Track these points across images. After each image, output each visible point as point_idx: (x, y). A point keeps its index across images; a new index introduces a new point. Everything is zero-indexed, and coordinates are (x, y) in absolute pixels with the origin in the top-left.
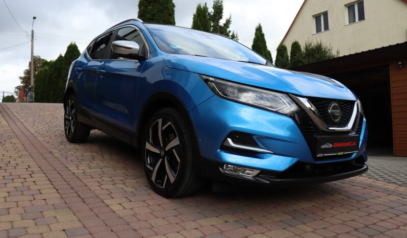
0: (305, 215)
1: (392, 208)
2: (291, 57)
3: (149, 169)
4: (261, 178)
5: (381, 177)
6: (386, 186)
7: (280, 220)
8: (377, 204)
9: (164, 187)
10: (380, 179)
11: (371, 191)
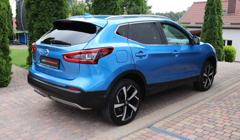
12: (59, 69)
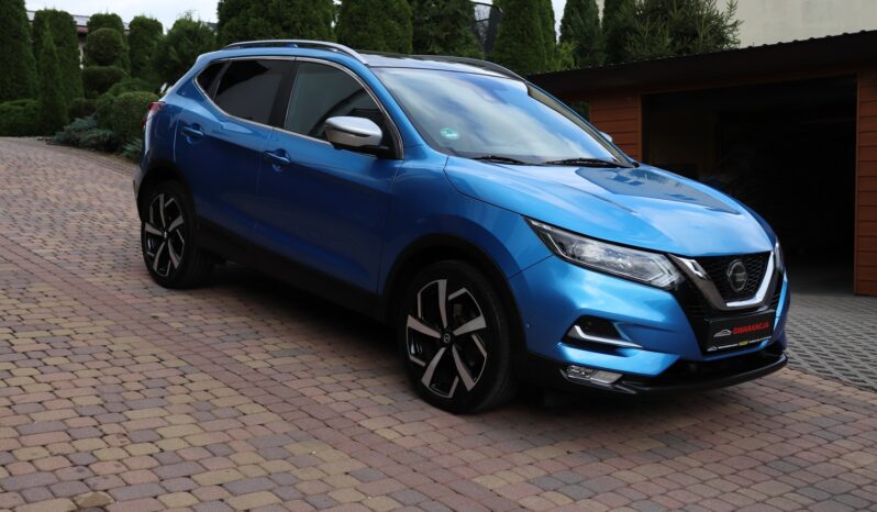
0: (684, 441)
1: (824, 429)
2: (605, 12)
3: (415, 364)
4: (624, 386)
5: (814, 364)
6: (819, 386)
7: (647, 448)
8: (799, 422)
9: (451, 395)
10: (811, 370)
11: (791, 396)
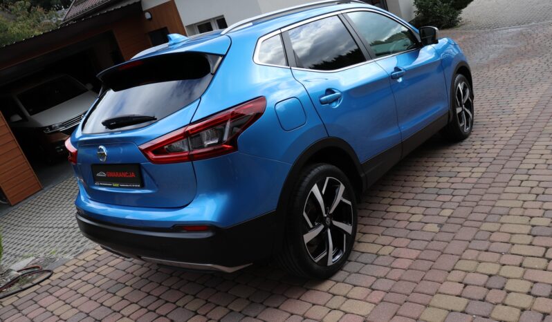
12: (143, 187)
